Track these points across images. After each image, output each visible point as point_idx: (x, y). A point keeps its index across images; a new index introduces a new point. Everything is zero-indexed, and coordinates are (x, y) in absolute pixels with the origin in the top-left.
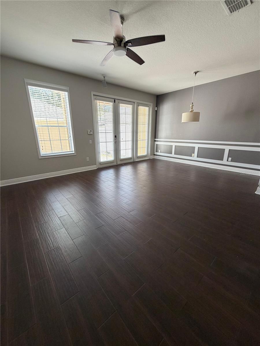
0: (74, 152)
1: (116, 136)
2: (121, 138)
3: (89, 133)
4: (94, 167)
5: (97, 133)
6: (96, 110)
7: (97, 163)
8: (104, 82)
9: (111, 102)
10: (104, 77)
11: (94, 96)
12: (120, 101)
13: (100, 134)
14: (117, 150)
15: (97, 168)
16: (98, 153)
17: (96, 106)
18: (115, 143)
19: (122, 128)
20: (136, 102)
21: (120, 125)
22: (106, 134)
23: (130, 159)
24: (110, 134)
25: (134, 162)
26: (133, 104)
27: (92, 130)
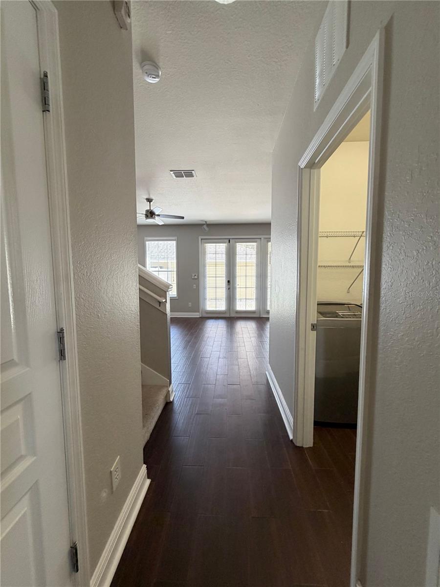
0: (176, 296)
1: (229, 282)
2: (237, 284)
3: (193, 278)
4: (196, 315)
5: (205, 277)
6: (205, 253)
7: (201, 311)
8: (205, 226)
9: (225, 243)
10: (206, 222)
11: (202, 240)
12: (236, 240)
13: (208, 278)
14: (231, 297)
15: (201, 316)
16: (205, 299)
17: (204, 249)
18: (229, 289)
19: (239, 271)
20: (265, 238)
21: (237, 267)
22: (217, 278)
23: (253, 312)
24: (221, 278)
25: (260, 318)
26: (259, 240)
27: (197, 275)
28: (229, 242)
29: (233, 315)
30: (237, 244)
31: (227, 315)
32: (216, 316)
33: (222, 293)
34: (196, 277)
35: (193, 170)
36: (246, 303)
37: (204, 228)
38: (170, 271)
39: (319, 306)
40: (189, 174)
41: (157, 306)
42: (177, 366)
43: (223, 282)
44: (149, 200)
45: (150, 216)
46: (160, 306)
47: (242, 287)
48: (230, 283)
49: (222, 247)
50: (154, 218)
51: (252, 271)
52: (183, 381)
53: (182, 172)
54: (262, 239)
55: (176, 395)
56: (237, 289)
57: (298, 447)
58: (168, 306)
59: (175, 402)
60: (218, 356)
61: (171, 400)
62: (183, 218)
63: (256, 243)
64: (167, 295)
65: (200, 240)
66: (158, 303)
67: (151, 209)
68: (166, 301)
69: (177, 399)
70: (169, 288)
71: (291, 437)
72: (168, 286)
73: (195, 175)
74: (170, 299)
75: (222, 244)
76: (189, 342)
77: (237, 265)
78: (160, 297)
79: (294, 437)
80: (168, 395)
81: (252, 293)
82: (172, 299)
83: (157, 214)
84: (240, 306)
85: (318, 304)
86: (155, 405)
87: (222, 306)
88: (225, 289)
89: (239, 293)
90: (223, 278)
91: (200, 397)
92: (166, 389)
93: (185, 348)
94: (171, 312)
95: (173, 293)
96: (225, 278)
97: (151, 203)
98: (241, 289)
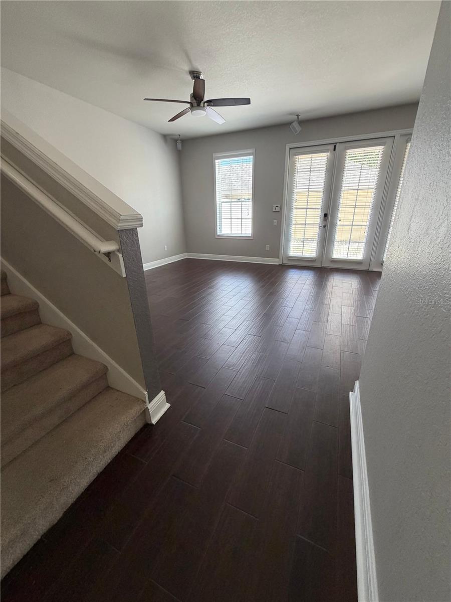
0: (251, 235)
1: (325, 215)
2: (339, 219)
3: (274, 210)
4: (275, 262)
5: (290, 209)
6: (293, 172)
7: (281, 257)
8: (295, 124)
9: (327, 151)
10: (298, 115)
11: (292, 150)
12: (348, 145)
13: (295, 211)
14: (326, 239)
15: (281, 264)
16: (288, 240)
17: (294, 164)
18: (325, 227)
19: (345, 198)
20: (402, 135)
21: (342, 192)
22: (308, 210)
23: (358, 263)
24: (314, 210)
25: (368, 271)
26: (389, 141)
27: (279, 206)
28: (334, 150)
29: (327, 265)
30: (348, 151)
31: (317, 265)
32: (302, 265)
33: (314, 232)
34: (278, 209)
36: (349, 248)
37: (295, 129)
43: (316, 216)
47: (345, 223)
48: (328, 218)
49: (321, 159)
51: (368, 197)
54: (397, 137)
56: (338, 227)
63: (382, 147)
65: (287, 150)
75: (321, 154)
77: (344, 188)
81: (362, 233)
83: (207, 98)
84: (339, 252)
87: (310, 251)
88: (318, 226)
89: (340, 232)
90: (317, 210)
96: (320, 210)
98: (344, 227)
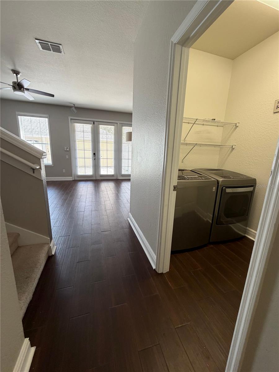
0: (51, 164)
1: (94, 154)
2: (101, 156)
3: (65, 150)
4: (70, 179)
5: (75, 150)
6: (74, 131)
7: (73, 176)
8: (73, 108)
9: (90, 124)
10: (74, 105)
11: (72, 120)
12: (100, 123)
13: (78, 151)
14: (96, 166)
15: (74, 179)
16: (76, 167)
17: (74, 127)
18: (95, 159)
19: (102, 146)
20: (120, 123)
21: (100, 143)
22: (85, 151)
23: (113, 176)
24: (88, 151)
25: (117, 179)
26: (116, 124)
27: (68, 148)
28: (94, 124)
29: (98, 178)
30: (100, 126)
31: (94, 178)
32: (85, 179)
33: (90, 162)
34: (68, 150)
35: (61, 45)
36: (107, 170)
37: (73, 110)
38: (44, 144)
39: (180, 171)
40: (56, 48)
41: (31, 173)
42: (57, 221)
43: (90, 154)
44: (16, 73)
45: (18, 88)
46: (34, 172)
47: (104, 158)
48: (96, 154)
49: (88, 127)
50: (23, 91)
51: (112, 147)
52: (64, 233)
53: (49, 43)
54: (118, 123)
55: (58, 248)
56: (101, 160)
57: (160, 273)
58: (43, 172)
59: (57, 254)
60: (91, 210)
61: (53, 253)
62: (53, 96)
63: (114, 127)
64: (42, 163)
65: (70, 120)
66: (32, 169)
67: (19, 81)
68: (40, 168)
69: (58, 251)
70: (42, 155)
71: (154, 267)
72: (42, 154)
73: (62, 50)
74: (45, 167)
75: (88, 125)
76: (66, 200)
77: (100, 142)
78: (34, 164)
79: (156, 267)
80: (50, 249)
81: (112, 162)
82: (47, 167)
83: (25, 87)
84: (103, 171)
85: (179, 170)
86: (36, 265)
87: (89, 172)
88: (91, 159)
89: (102, 162)
90: (90, 151)
91: (79, 246)
92: (47, 246)
93: (63, 205)
94: (46, 177)
95: (47, 160)
96: (91, 151)
97: (19, 76)
98: (104, 159)
